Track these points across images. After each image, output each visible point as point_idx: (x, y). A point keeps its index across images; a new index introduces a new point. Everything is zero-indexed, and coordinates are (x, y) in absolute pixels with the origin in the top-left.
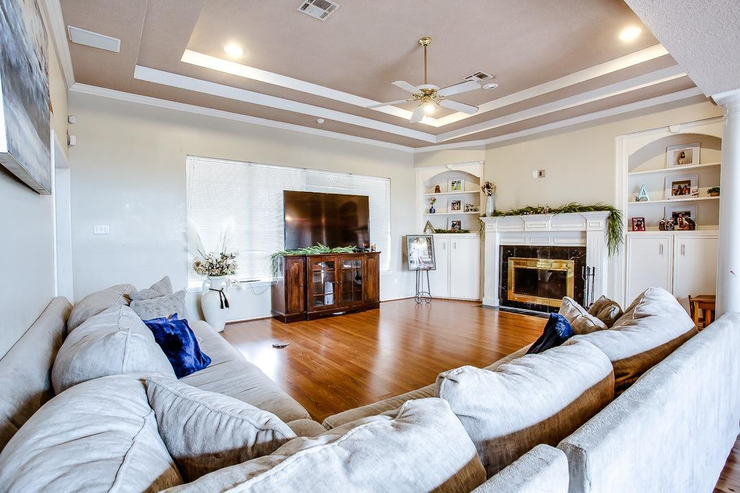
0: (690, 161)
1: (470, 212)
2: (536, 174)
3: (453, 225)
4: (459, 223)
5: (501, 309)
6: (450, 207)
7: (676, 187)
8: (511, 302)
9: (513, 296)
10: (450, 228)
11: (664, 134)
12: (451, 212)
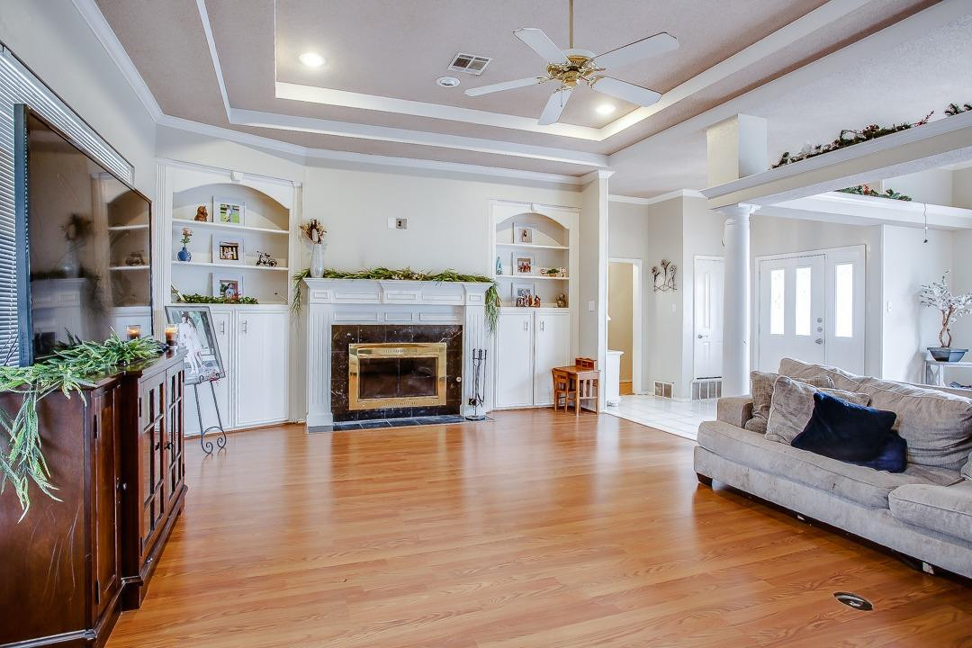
0: (530, 241)
1: (262, 267)
2: (393, 224)
3: (224, 289)
4: (235, 285)
5: (336, 429)
6: (217, 253)
7: (520, 264)
8: (354, 413)
9: (356, 402)
10: (217, 294)
11: (526, 210)
12: (218, 263)
